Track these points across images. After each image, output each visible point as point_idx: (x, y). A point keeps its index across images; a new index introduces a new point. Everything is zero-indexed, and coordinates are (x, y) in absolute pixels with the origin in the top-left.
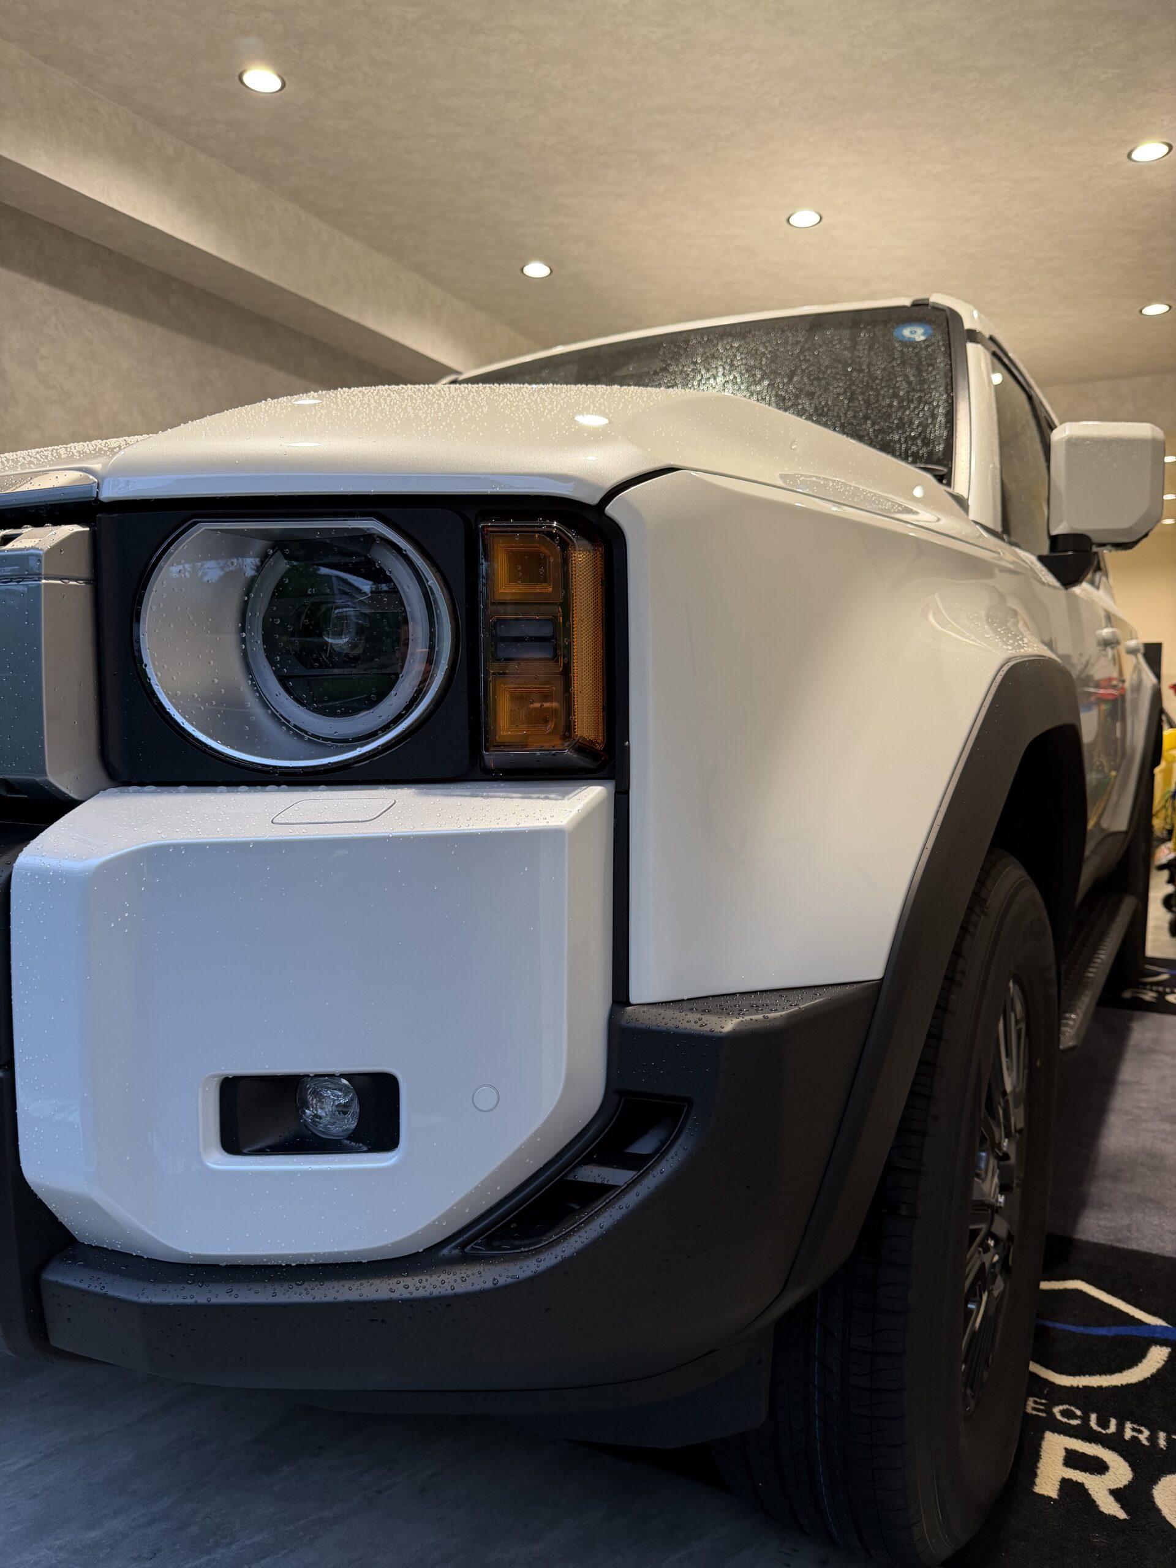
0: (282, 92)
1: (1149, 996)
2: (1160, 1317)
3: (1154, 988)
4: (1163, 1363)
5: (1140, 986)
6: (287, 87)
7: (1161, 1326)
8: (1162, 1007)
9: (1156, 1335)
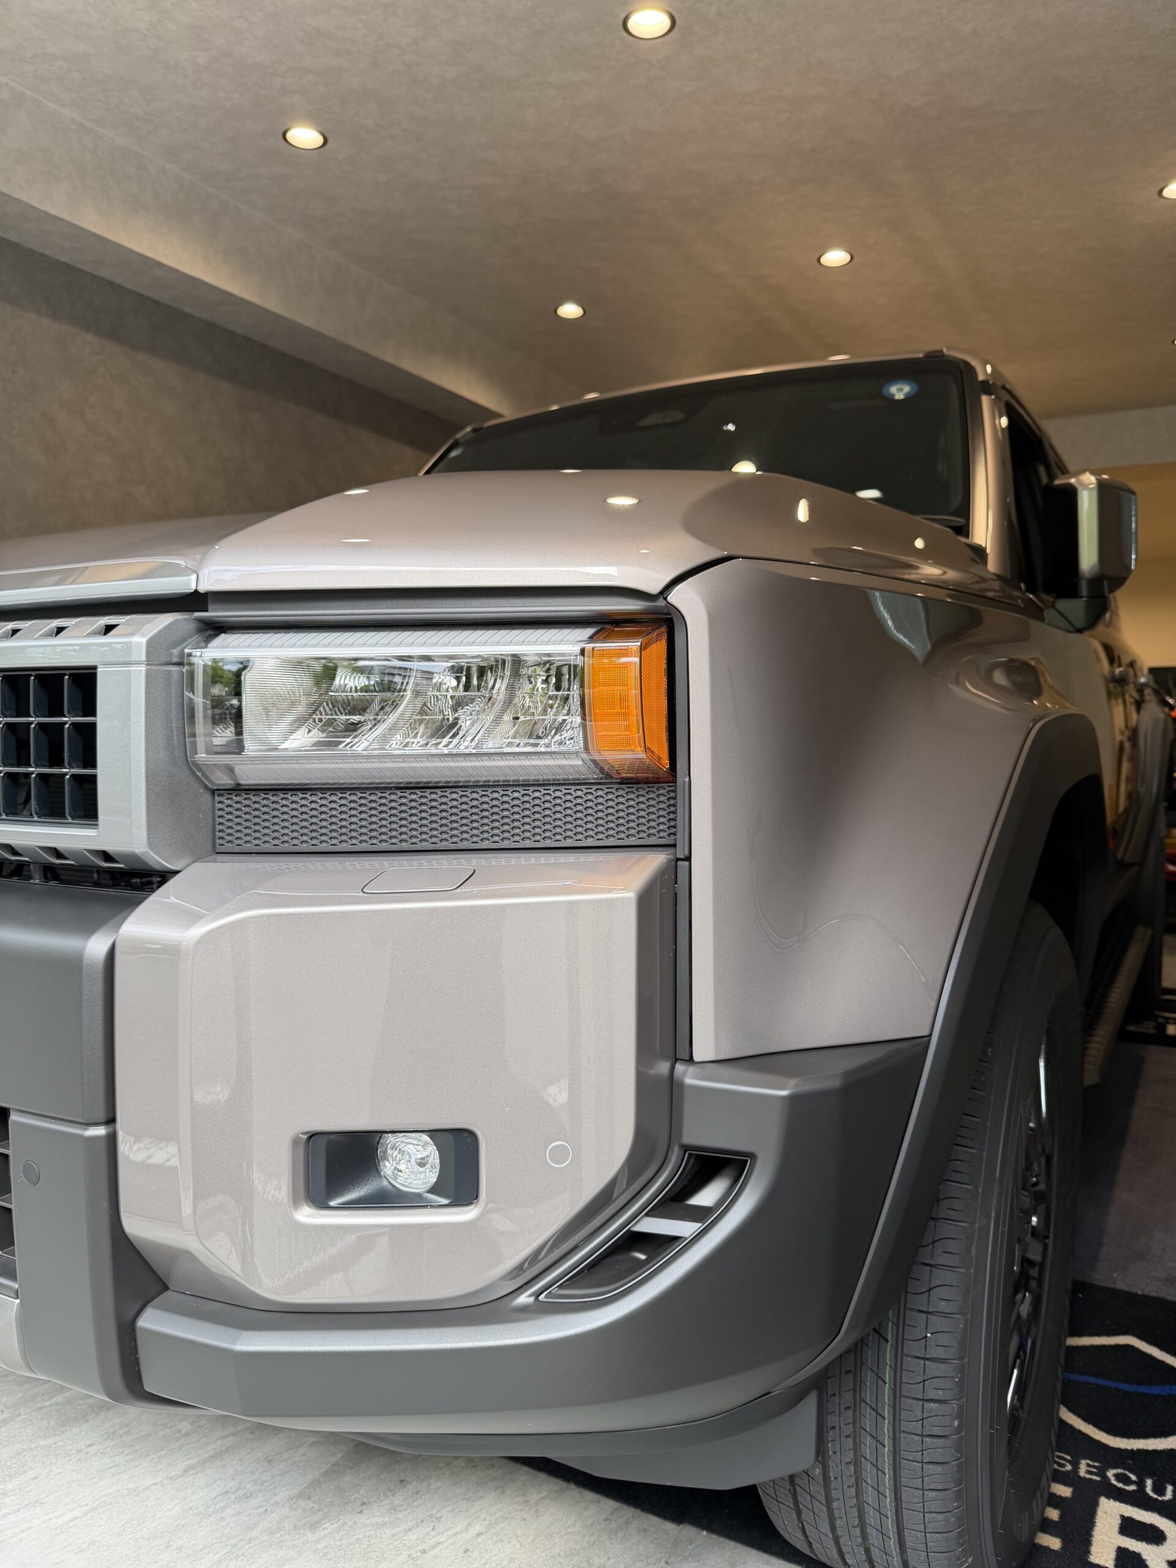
0: (323, 148)
6: (328, 143)
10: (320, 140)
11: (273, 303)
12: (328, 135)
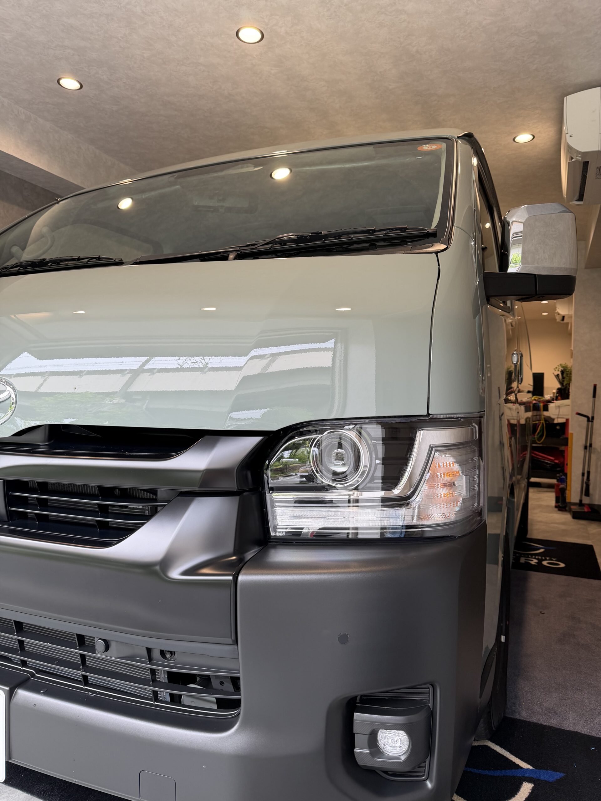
0: (82, 90)
1: (534, 562)
2: (529, 764)
3: (537, 557)
4: (529, 794)
5: (530, 556)
6: (83, 87)
7: (529, 769)
8: (539, 568)
9: (526, 775)
10: (78, 86)
11: (56, 171)
12: (82, 83)
